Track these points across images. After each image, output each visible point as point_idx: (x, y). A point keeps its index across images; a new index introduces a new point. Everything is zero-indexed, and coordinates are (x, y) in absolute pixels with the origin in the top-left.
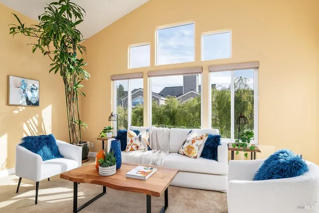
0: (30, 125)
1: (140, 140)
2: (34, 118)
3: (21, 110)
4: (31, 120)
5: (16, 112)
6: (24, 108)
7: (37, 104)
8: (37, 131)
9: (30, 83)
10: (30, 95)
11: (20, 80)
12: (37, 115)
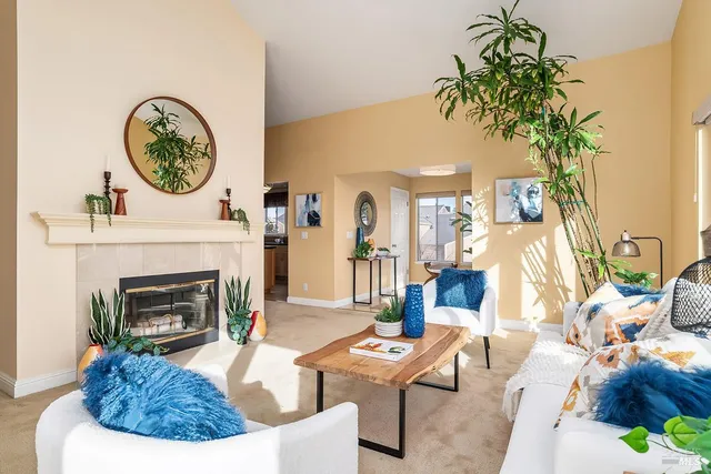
0: (530, 255)
1: (590, 318)
2: (537, 243)
3: (515, 229)
4: (531, 246)
5: (510, 232)
6: (520, 226)
7: (539, 219)
8: (545, 271)
9: (526, 184)
10: (526, 204)
11: (509, 182)
12: (544, 239)
